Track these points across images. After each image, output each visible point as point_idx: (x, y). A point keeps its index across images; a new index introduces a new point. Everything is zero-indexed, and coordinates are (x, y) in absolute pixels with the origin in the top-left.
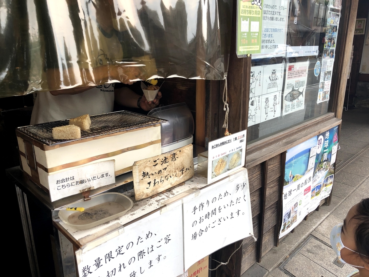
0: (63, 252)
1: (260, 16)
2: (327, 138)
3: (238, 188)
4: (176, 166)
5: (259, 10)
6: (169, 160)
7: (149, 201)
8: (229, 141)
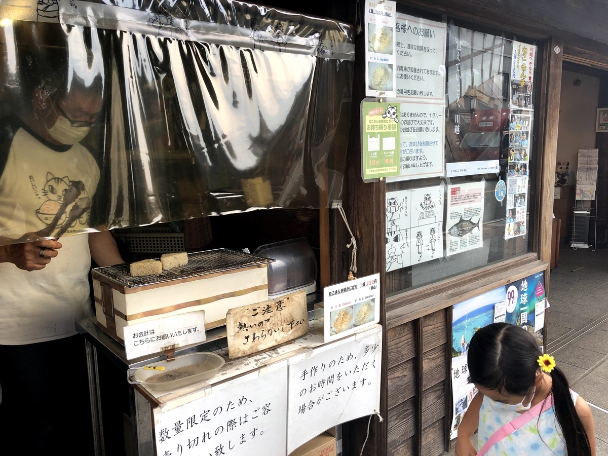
0: (140, 420)
1: (396, 130)
2: (525, 290)
3: (367, 350)
4: (282, 317)
5: (394, 123)
6: (274, 309)
7: (246, 360)
8: (353, 287)
